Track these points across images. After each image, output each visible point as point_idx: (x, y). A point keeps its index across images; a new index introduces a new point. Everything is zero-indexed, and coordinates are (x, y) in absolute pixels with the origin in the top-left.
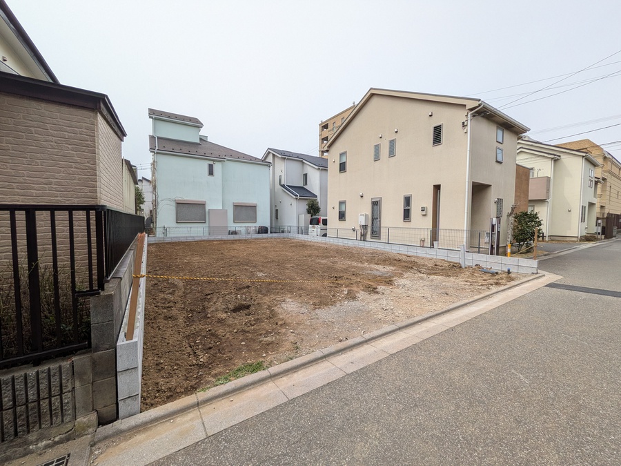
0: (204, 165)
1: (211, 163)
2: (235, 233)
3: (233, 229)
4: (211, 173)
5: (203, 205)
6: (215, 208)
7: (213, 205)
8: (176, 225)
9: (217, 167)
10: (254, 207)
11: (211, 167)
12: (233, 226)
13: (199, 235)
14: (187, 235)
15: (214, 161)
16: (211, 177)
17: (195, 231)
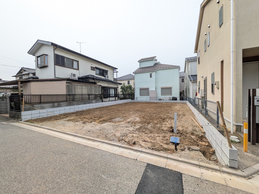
0: (149, 74)
1: (151, 73)
2: (160, 100)
3: (161, 98)
5: (148, 89)
6: (152, 90)
8: (140, 96)
9: (153, 74)
10: (170, 88)
12: (160, 96)
13: (145, 100)
14: (141, 100)
16: (151, 78)
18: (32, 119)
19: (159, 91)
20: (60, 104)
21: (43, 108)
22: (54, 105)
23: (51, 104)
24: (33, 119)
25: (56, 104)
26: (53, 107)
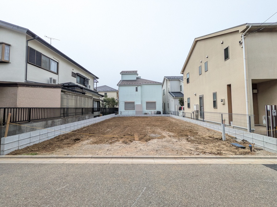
0: (134, 88)
1: (137, 87)
2: (146, 114)
3: (146, 112)
4: (137, 90)
5: (133, 103)
6: (138, 104)
7: (138, 103)
8: (124, 110)
9: (139, 88)
10: (155, 103)
11: (137, 88)
12: (146, 111)
13: (131, 114)
14: (127, 114)
15: (138, 86)
16: (137, 92)
17: (131, 113)
18: (18, 150)
19: (145, 105)
20: (54, 122)
21: (33, 129)
22: (47, 124)
23: (44, 123)
24: (20, 148)
25: (50, 122)
26: (46, 126)
